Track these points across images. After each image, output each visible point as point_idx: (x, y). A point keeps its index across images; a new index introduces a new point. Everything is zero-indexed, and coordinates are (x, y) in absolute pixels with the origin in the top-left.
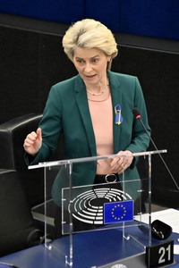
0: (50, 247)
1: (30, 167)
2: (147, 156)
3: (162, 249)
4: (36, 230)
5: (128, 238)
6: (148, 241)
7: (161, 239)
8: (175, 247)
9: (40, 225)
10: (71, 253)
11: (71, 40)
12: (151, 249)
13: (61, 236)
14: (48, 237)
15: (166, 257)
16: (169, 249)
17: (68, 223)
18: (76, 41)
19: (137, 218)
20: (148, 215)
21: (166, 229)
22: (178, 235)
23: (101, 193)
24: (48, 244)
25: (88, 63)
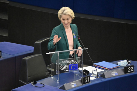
1: (46, 54)
3: (87, 78)
4: (48, 73)
5: (76, 75)
6: (82, 75)
7: (86, 75)
8: (91, 77)
9: (49, 71)
10: (59, 79)
11: (61, 12)
12: (83, 78)
13: (56, 74)
14: (52, 75)
15: (88, 80)
17: (58, 70)
18: (63, 13)
19: (79, 69)
20: (82, 68)
21: (88, 72)
22: (91, 74)
23: (68, 61)
24: (52, 77)
25: (66, 20)
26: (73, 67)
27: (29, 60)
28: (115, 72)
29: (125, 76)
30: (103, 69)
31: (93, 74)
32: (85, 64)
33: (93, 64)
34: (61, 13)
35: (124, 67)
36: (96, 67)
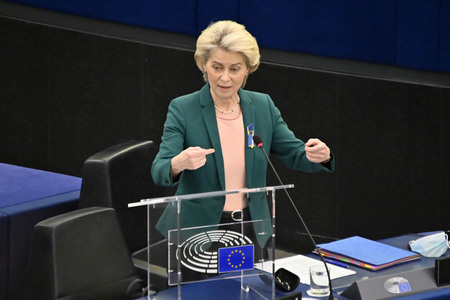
1: (130, 205)
2: (270, 192)
4: (138, 280)
5: (248, 290)
6: (271, 292)
7: (286, 291)
9: (142, 274)
13: (168, 287)
14: (151, 289)
17: (176, 271)
18: (218, 42)
19: (258, 266)
20: (271, 262)
21: (293, 279)
22: (307, 287)
23: (215, 236)
24: (152, 296)
25: (226, 71)
26: (236, 259)
27: (61, 228)
28: (400, 280)
29: (440, 294)
30: (351, 266)
31: (313, 284)
32: (280, 249)
33: (314, 248)
34: (213, 43)
35: (437, 261)
36: (325, 260)
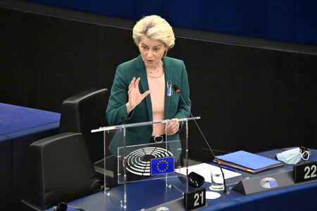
0: (109, 194)
1: (92, 131)
2: (185, 122)
3: (197, 194)
4: (98, 181)
5: (170, 186)
6: (186, 188)
7: (196, 187)
8: (207, 193)
9: (101, 176)
10: (125, 198)
12: (188, 195)
13: (117, 185)
14: (106, 186)
15: (200, 201)
16: (202, 195)
17: (123, 175)
18: (145, 32)
19: (177, 171)
20: (185, 169)
21: (200, 179)
22: (209, 184)
23: (148, 151)
24: (107, 191)
25: (151, 50)
27: (47, 146)
28: (270, 179)
29: (296, 188)
30: (238, 170)
31: (213, 182)
32: (192, 159)
33: (214, 158)
34: (141, 33)
35: (294, 166)
36: (221, 166)
